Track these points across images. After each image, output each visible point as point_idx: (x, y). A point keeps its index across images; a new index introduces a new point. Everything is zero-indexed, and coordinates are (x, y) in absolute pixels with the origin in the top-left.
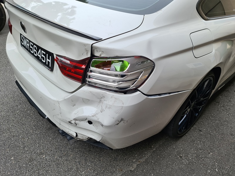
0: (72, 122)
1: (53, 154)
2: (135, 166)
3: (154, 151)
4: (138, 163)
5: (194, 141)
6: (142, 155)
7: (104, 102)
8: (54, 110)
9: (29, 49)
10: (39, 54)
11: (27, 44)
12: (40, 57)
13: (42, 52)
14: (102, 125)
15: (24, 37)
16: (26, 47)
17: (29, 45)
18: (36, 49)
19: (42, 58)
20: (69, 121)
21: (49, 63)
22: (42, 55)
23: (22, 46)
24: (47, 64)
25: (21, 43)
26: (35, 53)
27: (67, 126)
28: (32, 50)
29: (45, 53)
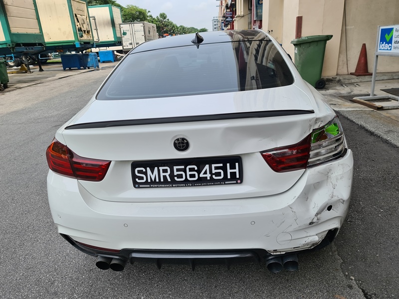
0: (314, 221)
2: (338, 257)
4: (337, 253)
7: (332, 176)
8: (281, 224)
9: (169, 180)
10: (205, 173)
11: (162, 174)
12: (208, 176)
13: (213, 166)
14: (344, 201)
15: (148, 169)
16: (157, 180)
17: (167, 174)
18: (196, 169)
19: (214, 176)
20: (311, 221)
21: (233, 174)
22: (214, 171)
23: (141, 186)
24: (229, 177)
25: (135, 183)
26: (192, 176)
27: (304, 234)
28: (180, 176)
29: (221, 165)
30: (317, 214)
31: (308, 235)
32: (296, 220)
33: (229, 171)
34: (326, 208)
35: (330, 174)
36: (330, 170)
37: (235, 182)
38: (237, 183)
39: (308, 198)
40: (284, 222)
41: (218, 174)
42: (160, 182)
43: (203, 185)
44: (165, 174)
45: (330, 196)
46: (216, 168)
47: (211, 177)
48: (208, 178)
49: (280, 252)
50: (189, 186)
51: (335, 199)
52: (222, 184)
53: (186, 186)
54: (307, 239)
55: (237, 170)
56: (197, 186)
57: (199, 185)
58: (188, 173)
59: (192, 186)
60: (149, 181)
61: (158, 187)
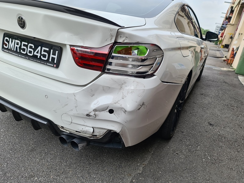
0: (91, 114)
1: (47, 175)
2: (141, 168)
3: (152, 154)
4: (143, 166)
5: (182, 140)
6: (144, 159)
7: (125, 88)
8: (65, 106)
9: (18, 51)
10: (37, 52)
11: (16, 46)
12: (39, 55)
13: (43, 48)
14: (126, 111)
15: (10, 39)
16: (13, 49)
17: (18, 46)
18: (33, 47)
19: (42, 56)
20: (88, 113)
21: (53, 59)
22: (43, 53)
23: (5, 50)
24: (50, 60)
25: (3, 47)
26: (30, 52)
27: (81, 122)
28: (24, 50)
29: (48, 49)
30: (95, 110)
31: (85, 124)
32: (76, 107)
33: (51, 56)
34: (108, 110)
35: (123, 86)
36: (125, 83)
37: (52, 65)
38: (53, 67)
39: (94, 95)
40: (67, 105)
41: (45, 56)
42: (13, 51)
43: (34, 61)
44: (17, 46)
45: (114, 102)
46: (45, 51)
47: (40, 57)
48: (39, 57)
49: (66, 130)
50: (27, 59)
51: (118, 105)
52: (45, 64)
53: (25, 58)
54: (83, 127)
55: (56, 57)
56: (31, 60)
57: (32, 60)
58: (29, 49)
59: (28, 59)
60: (9, 48)
61: (12, 54)
